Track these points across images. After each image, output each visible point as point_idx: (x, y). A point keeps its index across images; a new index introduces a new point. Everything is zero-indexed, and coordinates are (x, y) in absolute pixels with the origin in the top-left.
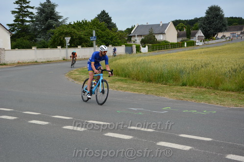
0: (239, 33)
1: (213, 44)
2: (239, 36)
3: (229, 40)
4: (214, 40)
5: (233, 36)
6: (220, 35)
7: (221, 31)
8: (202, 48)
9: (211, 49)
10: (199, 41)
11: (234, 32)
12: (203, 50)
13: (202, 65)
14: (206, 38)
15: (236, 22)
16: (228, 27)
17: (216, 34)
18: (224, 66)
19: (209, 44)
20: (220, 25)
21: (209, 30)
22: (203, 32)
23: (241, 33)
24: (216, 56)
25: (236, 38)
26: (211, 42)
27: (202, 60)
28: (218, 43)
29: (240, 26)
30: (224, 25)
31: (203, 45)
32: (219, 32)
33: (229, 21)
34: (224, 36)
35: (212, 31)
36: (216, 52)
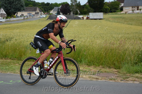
0: (34, 13)
1: (14, 21)
2: (34, 15)
3: (27, 19)
4: (15, 17)
5: (30, 16)
6: (19, 14)
7: (20, 10)
8: (6, 25)
9: (13, 25)
10: (2, 18)
11: (30, 12)
12: (6, 26)
13: (6, 39)
14: (8, 16)
15: (31, 4)
16: (25, 7)
17: (16, 13)
18: (26, 40)
19: (10, 21)
20: (18, 6)
21: (10, 9)
22: (5, 11)
23: (36, 13)
24: (18, 31)
25: (31, 17)
26: (12, 19)
27: (6, 35)
28: (18, 20)
29: (35, 7)
30: (22, 6)
31: (6, 21)
32: (19, 11)
33: (26, 3)
34: (23, 15)
35: (13, 10)
36: (18, 28)
